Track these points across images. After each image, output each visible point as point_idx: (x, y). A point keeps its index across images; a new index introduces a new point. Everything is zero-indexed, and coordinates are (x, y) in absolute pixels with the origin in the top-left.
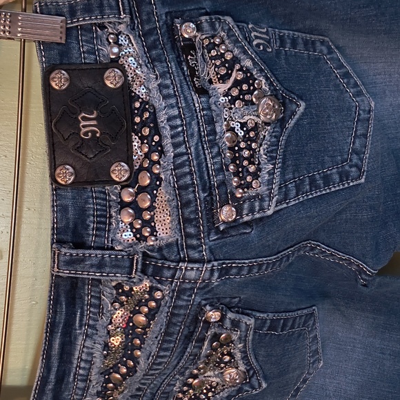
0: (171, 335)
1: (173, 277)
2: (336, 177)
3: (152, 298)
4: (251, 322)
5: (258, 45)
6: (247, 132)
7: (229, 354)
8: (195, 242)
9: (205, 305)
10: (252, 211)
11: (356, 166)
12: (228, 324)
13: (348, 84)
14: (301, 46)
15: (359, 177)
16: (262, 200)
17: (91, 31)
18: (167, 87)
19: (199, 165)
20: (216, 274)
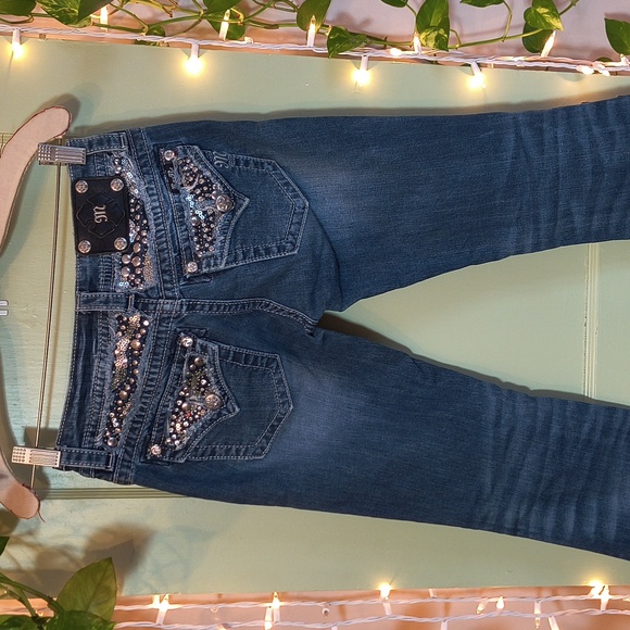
0: (158, 354)
1: (155, 309)
2: (275, 249)
3: (143, 326)
4: (216, 347)
5: (218, 164)
6: (208, 217)
7: (206, 378)
8: (169, 286)
9: (180, 333)
10: (208, 265)
11: (291, 242)
12: (198, 348)
13: (287, 190)
14: (252, 165)
15: (293, 250)
16: (216, 259)
17: (102, 156)
18: (152, 189)
19: (172, 237)
20: (185, 308)
